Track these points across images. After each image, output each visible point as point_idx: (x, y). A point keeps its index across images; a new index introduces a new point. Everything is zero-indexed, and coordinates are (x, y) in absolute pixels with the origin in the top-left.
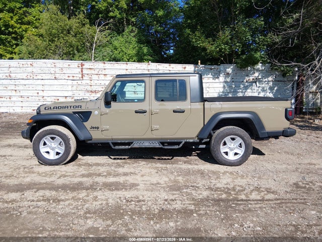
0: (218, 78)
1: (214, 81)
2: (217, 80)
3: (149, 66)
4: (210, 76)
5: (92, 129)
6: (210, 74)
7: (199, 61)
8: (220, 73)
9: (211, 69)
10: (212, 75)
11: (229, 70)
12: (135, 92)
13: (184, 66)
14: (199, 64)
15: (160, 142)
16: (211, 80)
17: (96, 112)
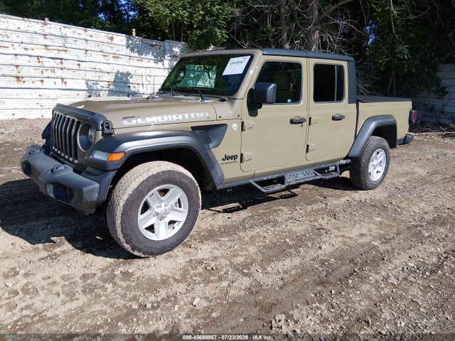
0: (162, 61)
1: (155, 65)
2: (160, 65)
3: (45, 27)
4: (150, 56)
5: (226, 161)
6: (151, 53)
7: (134, 30)
8: (164, 52)
9: (152, 46)
10: (153, 54)
11: (177, 50)
12: (18, 77)
13: (110, 36)
14: (134, 33)
15: (316, 170)
16: (152, 64)
17: (234, 125)
